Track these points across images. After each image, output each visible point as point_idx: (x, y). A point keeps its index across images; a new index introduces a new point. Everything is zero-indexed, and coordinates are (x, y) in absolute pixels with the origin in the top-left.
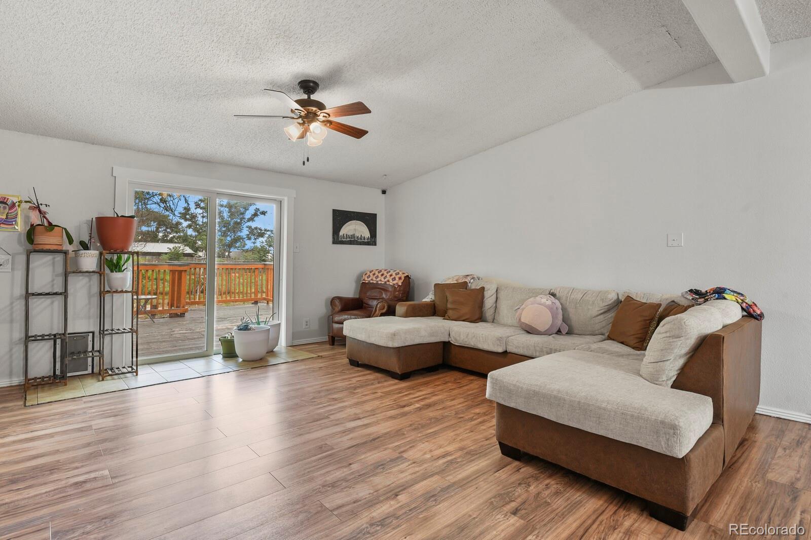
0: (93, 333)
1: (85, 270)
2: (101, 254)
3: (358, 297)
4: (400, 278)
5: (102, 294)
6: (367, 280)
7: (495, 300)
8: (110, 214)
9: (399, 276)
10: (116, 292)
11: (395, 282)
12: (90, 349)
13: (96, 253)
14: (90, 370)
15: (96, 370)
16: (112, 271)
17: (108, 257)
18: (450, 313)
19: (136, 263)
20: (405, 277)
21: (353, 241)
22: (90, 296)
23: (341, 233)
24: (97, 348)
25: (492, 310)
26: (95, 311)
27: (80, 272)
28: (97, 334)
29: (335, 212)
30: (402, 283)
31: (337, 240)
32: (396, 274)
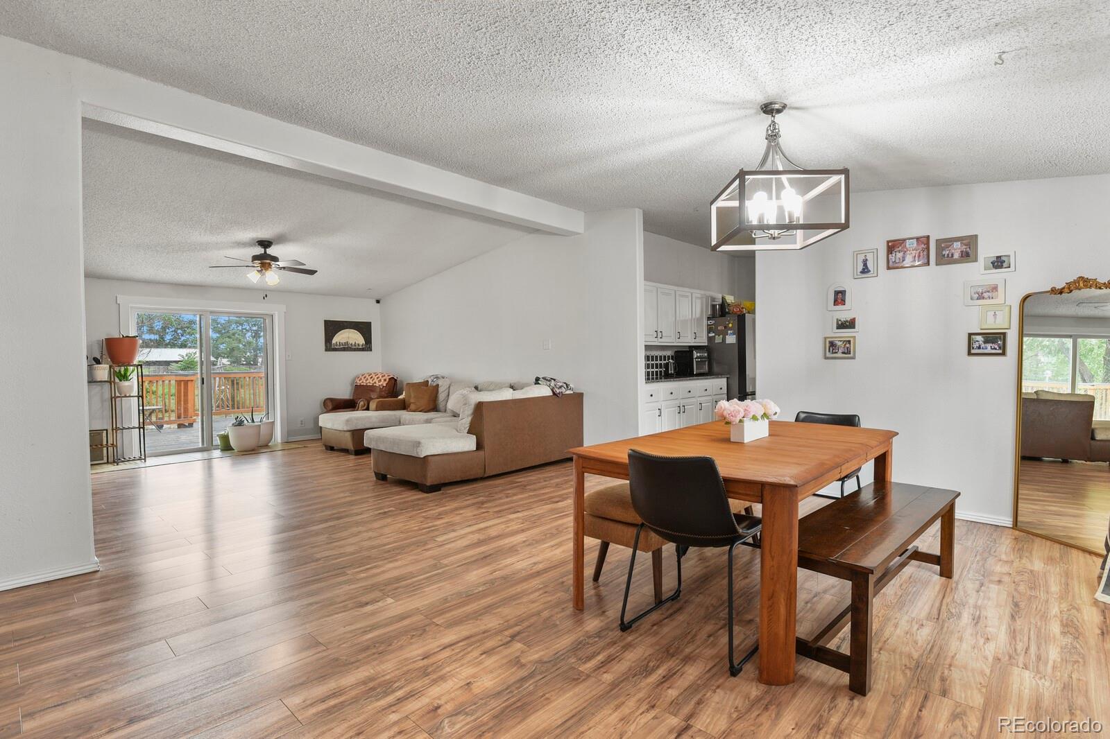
0: (107, 430)
1: (99, 380)
2: (110, 367)
3: (351, 398)
4: (385, 380)
5: (113, 399)
6: (359, 383)
7: (447, 394)
8: (117, 336)
9: (384, 378)
10: (126, 396)
11: (381, 383)
12: (105, 443)
13: (107, 366)
14: (105, 460)
15: (111, 459)
16: (120, 380)
17: (117, 369)
18: (412, 407)
19: (140, 374)
20: (390, 379)
21: (347, 348)
22: (103, 401)
23: (334, 341)
24: (110, 442)
25: (444, 403)
26: (107, 413)
27: (95, 382)
28: (110, 431)
29: (327, 322)
30: (387, 384)
31: (329, 347)
32: (382, 377)
